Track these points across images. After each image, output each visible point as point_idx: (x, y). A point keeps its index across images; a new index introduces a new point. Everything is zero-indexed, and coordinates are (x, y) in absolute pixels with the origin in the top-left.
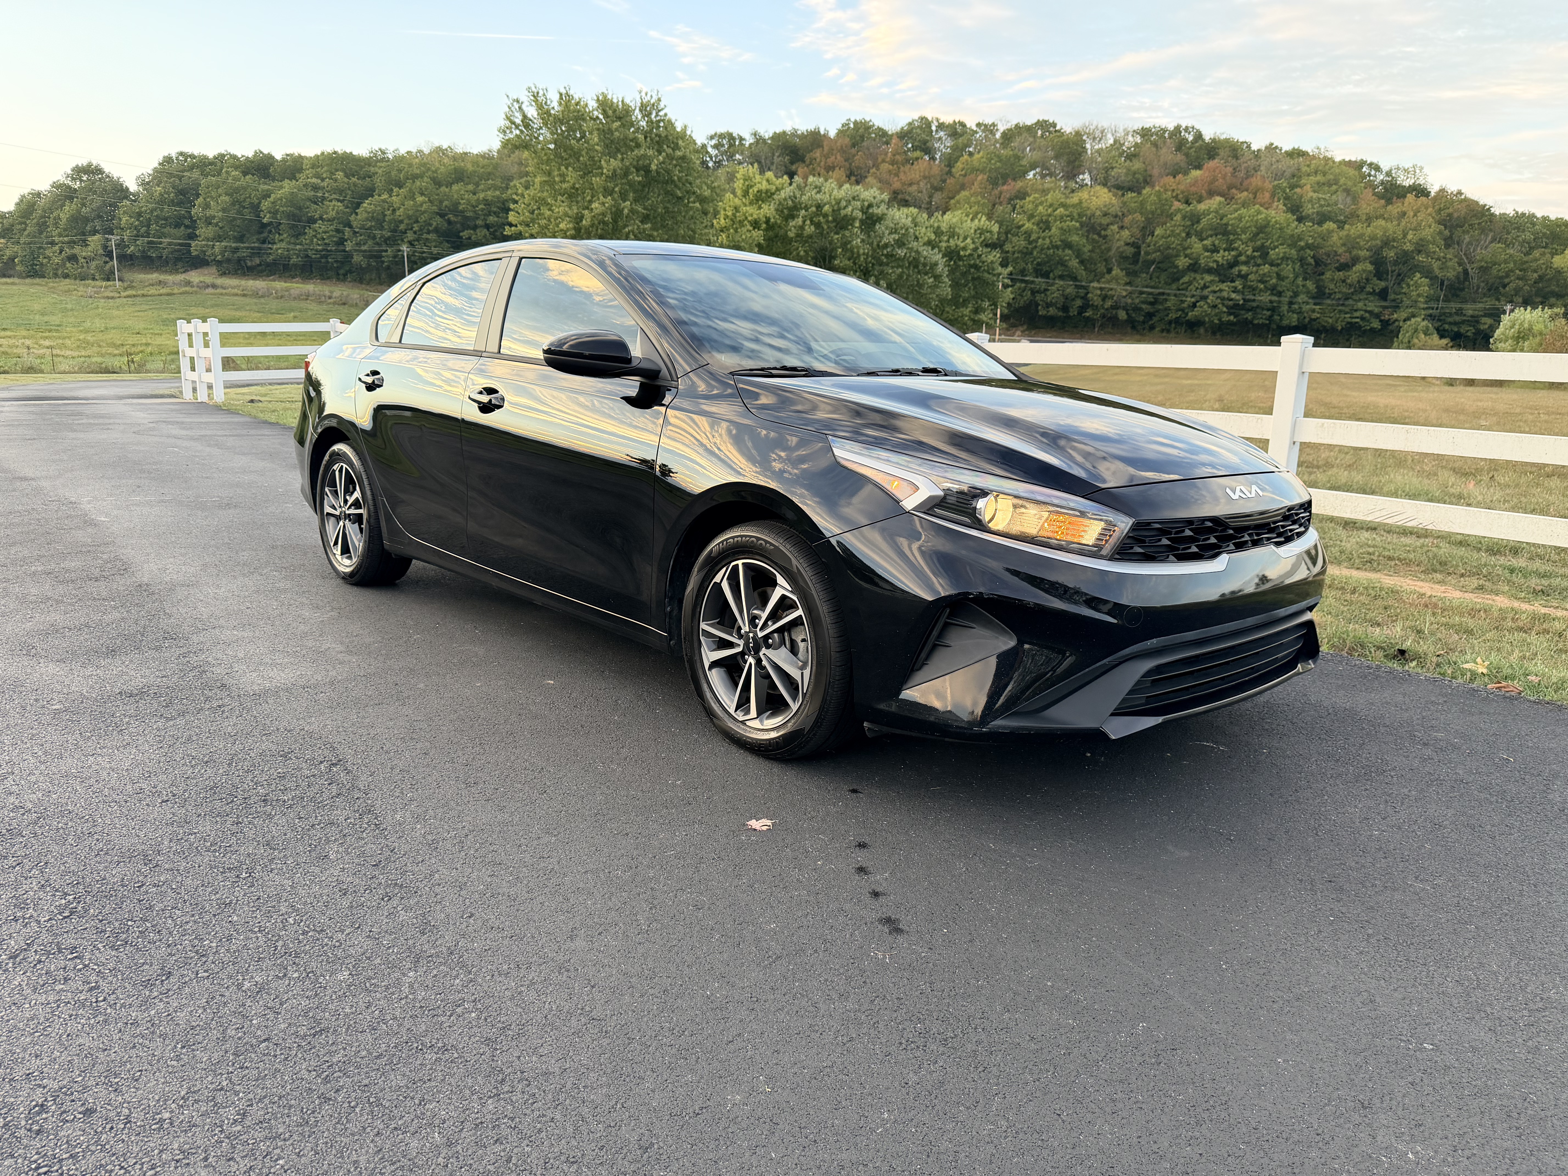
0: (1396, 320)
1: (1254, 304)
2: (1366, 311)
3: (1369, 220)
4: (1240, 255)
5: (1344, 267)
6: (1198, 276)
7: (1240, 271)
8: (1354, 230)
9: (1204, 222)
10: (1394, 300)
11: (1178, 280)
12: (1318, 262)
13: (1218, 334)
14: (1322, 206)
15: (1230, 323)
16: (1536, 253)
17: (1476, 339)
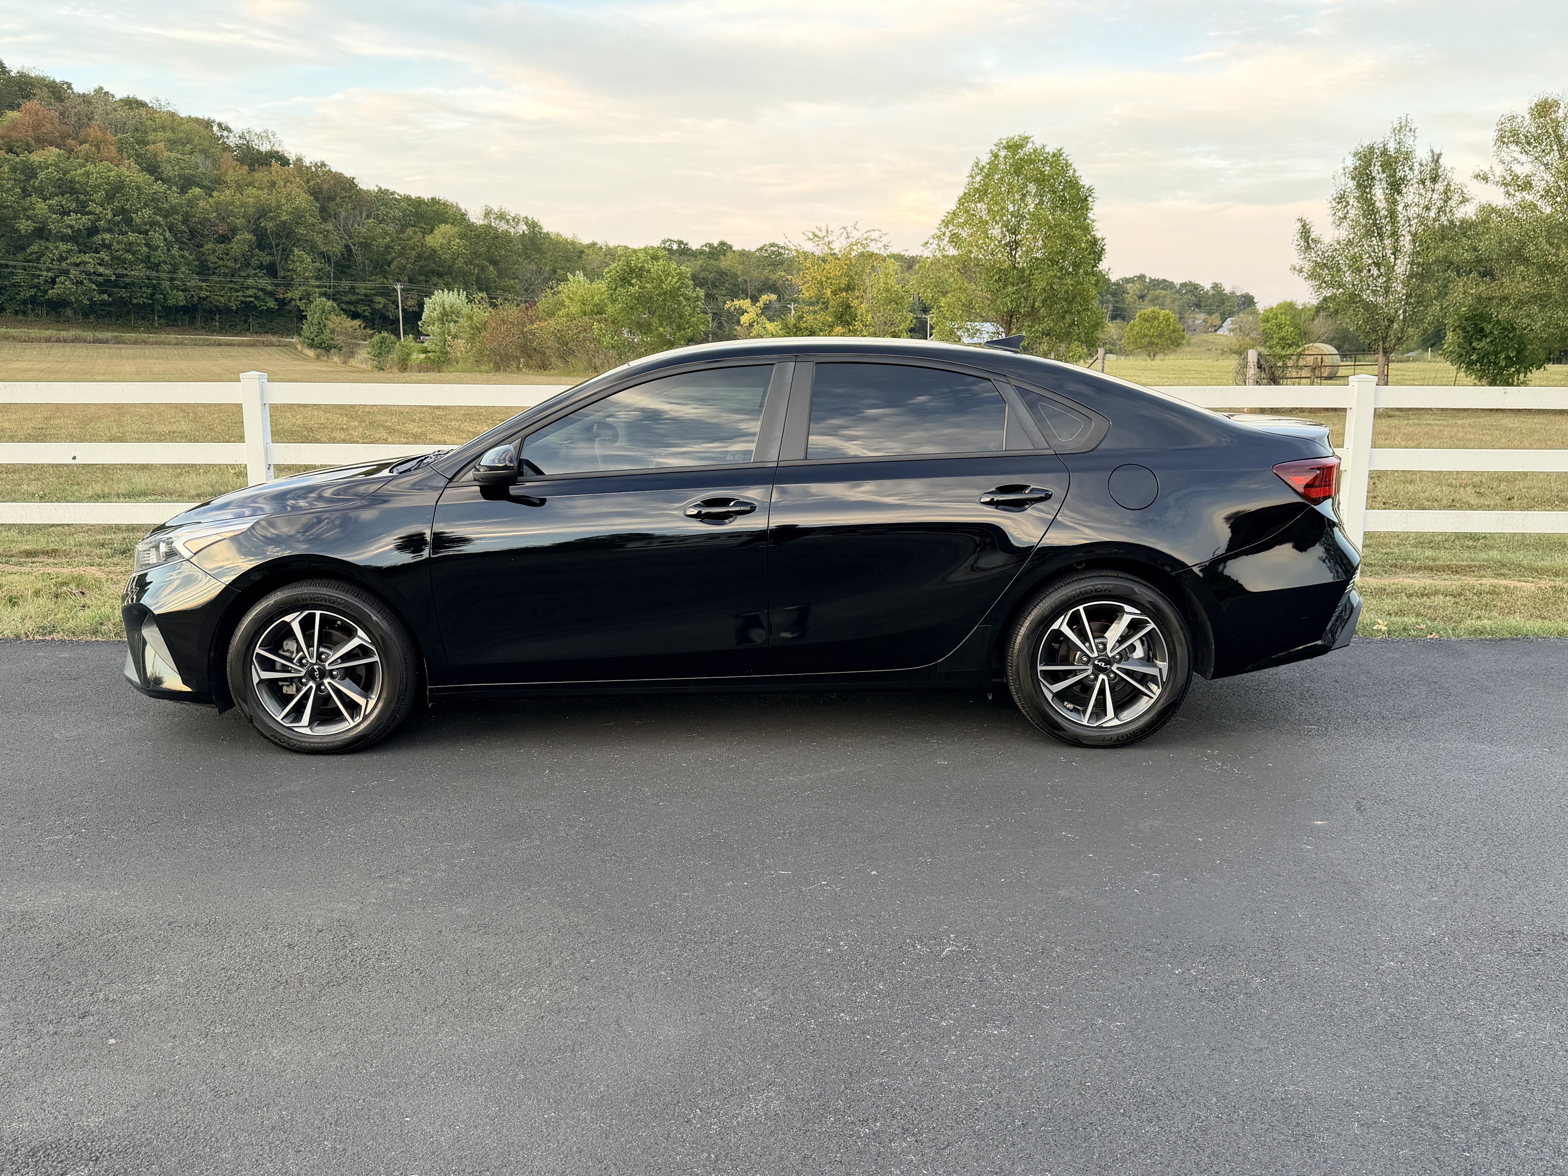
0: (292, 299)
1: (127, 280)
2: (259, 289)
3: (240, 188)
4: (100, 219)
5: (224, 239)
6: (50, 245)
7: (103, 240)
8: (224, 196)
9: (42, 175)
10: (284, 278)
11: (23, 248)
12: (193, 233)
13: (91, 316)
14: (181, 168)
15: (104, 303)
16: (409, 231)
17: (374, 319)
